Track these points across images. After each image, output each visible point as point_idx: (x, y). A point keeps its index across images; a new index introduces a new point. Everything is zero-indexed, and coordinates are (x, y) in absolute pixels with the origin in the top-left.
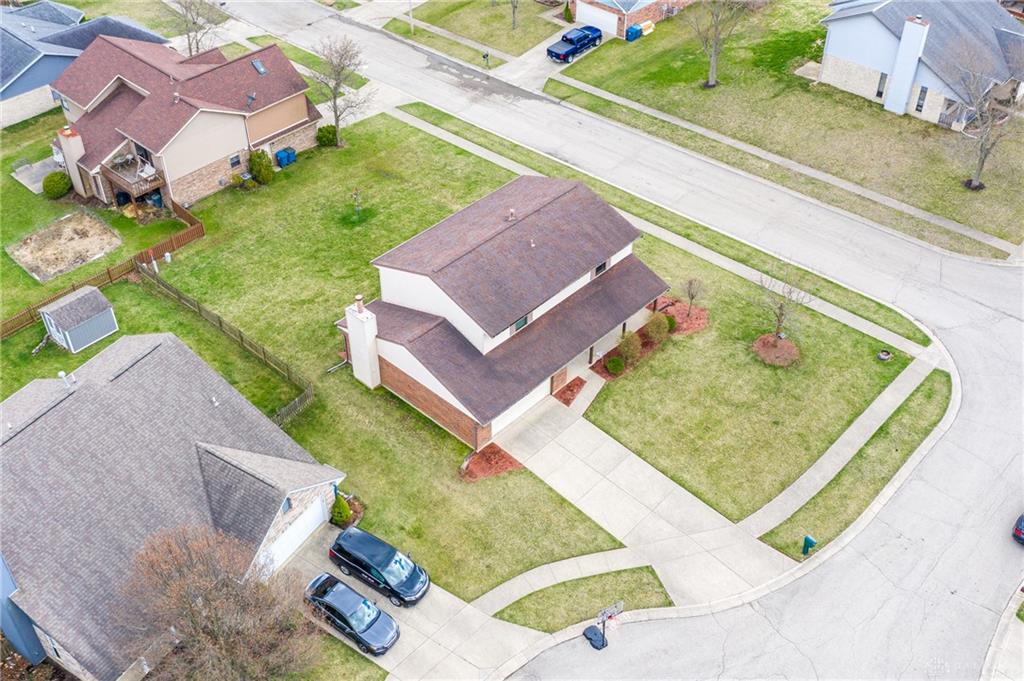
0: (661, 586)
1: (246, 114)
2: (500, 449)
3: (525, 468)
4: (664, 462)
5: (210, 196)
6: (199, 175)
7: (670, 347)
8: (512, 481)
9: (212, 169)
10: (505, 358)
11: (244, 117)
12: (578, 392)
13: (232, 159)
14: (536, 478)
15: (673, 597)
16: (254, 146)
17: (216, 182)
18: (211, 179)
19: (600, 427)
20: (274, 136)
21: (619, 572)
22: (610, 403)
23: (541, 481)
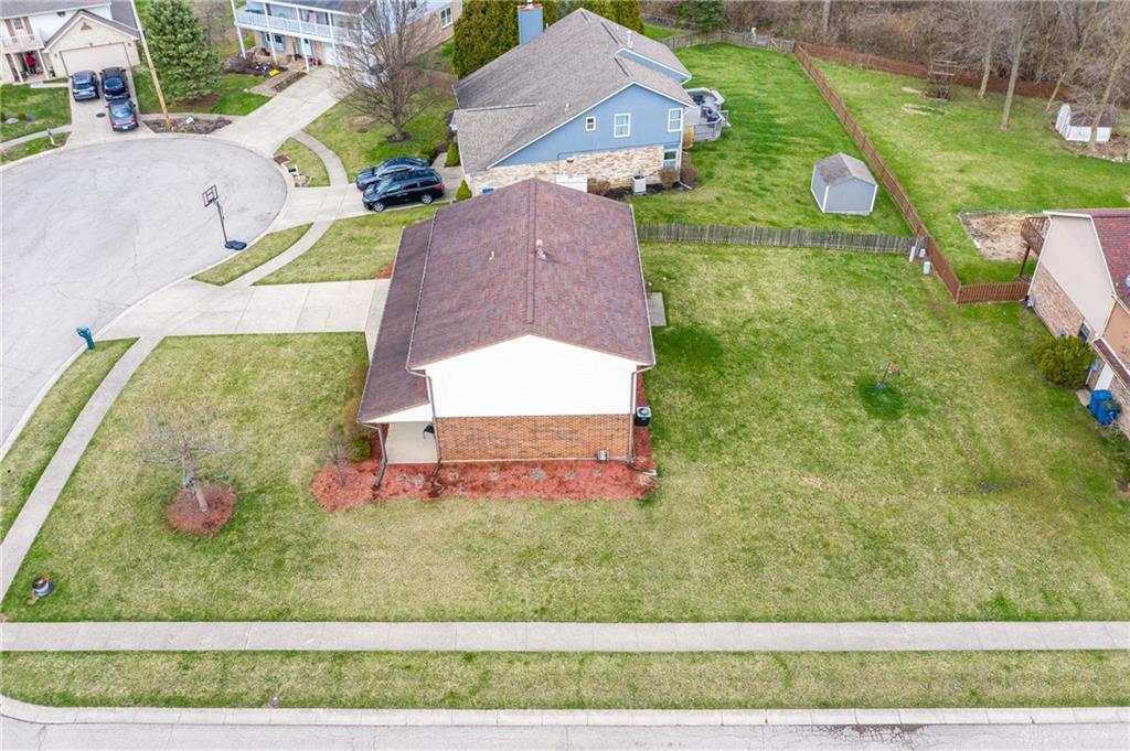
0: (206, 281)
3: (372, 279)
4: (258, 341)
15: (193, 281)
17: (1061, 327)
18: (1060, 316)
19: (338, 334)
20: (1119, 368)
21: (244, 273)
22: (349, 352)
23: (350, 280)
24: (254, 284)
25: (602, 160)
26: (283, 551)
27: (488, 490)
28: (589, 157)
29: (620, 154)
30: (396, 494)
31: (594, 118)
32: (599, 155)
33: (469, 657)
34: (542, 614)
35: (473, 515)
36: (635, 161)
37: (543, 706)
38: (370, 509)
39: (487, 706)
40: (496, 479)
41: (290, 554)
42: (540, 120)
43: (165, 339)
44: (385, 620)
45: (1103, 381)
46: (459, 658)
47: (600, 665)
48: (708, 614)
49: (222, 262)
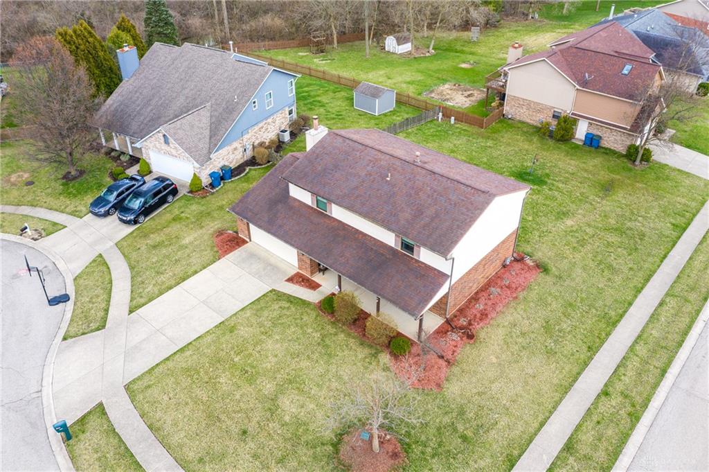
0: (83, 334)
1: (578, 87)
2: (240, 246)
3: (219, 259)
4: (209, 339)
5: (528, 123)
6: (529, 104)
7: (367, 351)
8: (208, 254)
9: (539, 108)
10: (291, 208)
11: (575, 86)
12: (303, 286)
13: (555, 111)
14: (209, 265)
15: (70, 341)
16: (573, 114)
17: (538, 119)
18: (534, 114)
19: (258, 300)
20: (593, 119)
21: (107, 311)
22: (287, 305)
23: (204, 268)
24: (131, 312)
25: (262, 127)
26: (455, 430)
27: (486, 315)
28: (256, 128)
29: (270, 120)
30: (454, 351)
31: (256, 100)
32: (261, 125)
33: (605, 393)
34: (593, 350)
35: (501, 332)
36: (277, 122)
37: (656, 386)
38: (456, 369)
39: (645, 406)
40: (482, 307)
41: (460, 427)
42: (220, 114)
43: (127, 388)
44: (551, 413)
45: (582, 130)
46: (603, 398)
47: (642, 350)
48: (629, 298)
49: (69, 315)
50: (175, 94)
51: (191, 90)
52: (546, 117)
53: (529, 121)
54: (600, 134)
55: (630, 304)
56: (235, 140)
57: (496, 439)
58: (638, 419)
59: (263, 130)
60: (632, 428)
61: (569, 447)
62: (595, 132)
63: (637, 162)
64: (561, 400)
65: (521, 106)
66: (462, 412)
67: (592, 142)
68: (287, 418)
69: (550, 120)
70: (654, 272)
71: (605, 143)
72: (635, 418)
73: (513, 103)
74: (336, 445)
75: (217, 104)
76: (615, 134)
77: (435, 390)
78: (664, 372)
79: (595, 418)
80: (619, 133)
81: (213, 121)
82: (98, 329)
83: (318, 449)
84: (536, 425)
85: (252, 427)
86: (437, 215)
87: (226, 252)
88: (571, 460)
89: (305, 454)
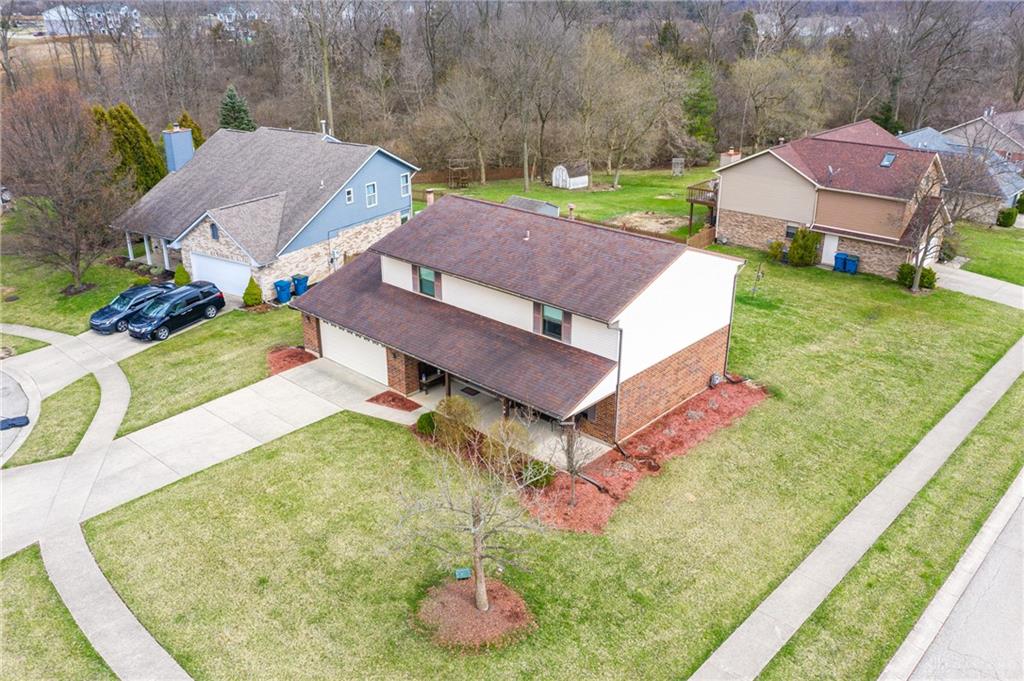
0: (36, 461)
1: (818, 186)
2: (305, 362)
3: (270, 376)
4: (233, 466)
5: (751, 249)
6: (751, 220)
7: (483, 482)
8: (255, 370)
9: (766, 224)
10: (382, 296)
11: (815, 186)
12: (392, 406)
13: (788, 227)
14: (252, 383)
15: (12, 469)
16: (814, 227)
17: (765, 241)
18: (760, 233)
19: (320, 422)
20: (844, 232)
21: (81, 435)
22: (364, 427)
23: (245, 386)
24: (118, 436)
25: (360, 233)
26: (622, 586)
27: (681, 444)
28: (351, 232)
29: (372, 225)
30: (626, 486)
31: (351, 189)
32: (358, 228)
33: (880, 547)
34: (856, 493)
35: (704, 466)
36: (383, 230)
37: (965, 542)
38: (627, 508)
40: (674, 433)
41: (632, 584)
42: (298, 204)
43: (85, 526)
44: (788, 572)
45: (830, 251)
46: (876, 554)
47: (938, 496)
48: (914, 435)
49: (21, 441)
50: (237, 186)
51: (261, 179)
52: (776, 237)
53: (752, 245)
54: (856, 253)
55: (915, 442)
56: (317, 243)
57: (694, 605)
58: (939, 584)
59: (361, 237)
60: (930, 594)
61: (820, 617)
62: (851, 251)
63: (915, 288)
64: (805, 555)
65: (739, 224)
66: (634, 564)
67: (847, 266)
68: (338, 565)
69: (782, 240)
70: (952, 407)
71: (866, 268)
72: (933, 582)
73: (729, 221)
74: (414, 602)
75: (295, 194)
76: (878, 251)
77: (591, 533)
78: (977, 526)
79: (864, 580)
80: (885, 250)
81: (286, 212)
82: (61, 456)
83: (384, 605)
84: (763, 585)
85: (277, 575)
86: (596, 275)
87: (282, 369)
88: (825, 635)
89: (361, 612)
